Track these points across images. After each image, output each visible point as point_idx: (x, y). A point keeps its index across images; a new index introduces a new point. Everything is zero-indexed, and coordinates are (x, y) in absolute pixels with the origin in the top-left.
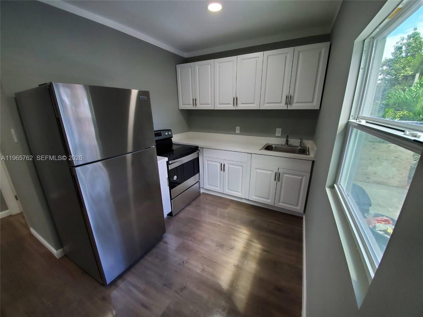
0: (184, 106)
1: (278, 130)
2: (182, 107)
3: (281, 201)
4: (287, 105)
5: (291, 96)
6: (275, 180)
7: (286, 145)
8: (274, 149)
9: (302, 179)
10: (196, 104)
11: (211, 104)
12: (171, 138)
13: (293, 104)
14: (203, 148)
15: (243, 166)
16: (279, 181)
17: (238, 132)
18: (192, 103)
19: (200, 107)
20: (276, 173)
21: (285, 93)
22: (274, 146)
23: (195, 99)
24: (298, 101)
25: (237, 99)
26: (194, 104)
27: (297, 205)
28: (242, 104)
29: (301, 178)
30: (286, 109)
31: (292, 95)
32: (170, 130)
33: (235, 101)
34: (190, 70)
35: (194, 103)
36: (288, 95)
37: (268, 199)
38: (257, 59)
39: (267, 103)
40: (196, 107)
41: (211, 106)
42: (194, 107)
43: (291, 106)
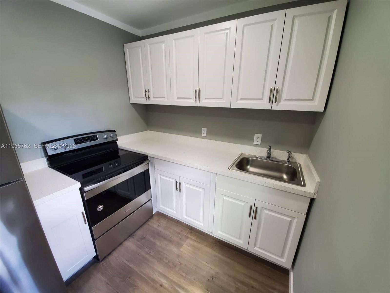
0: (136, 99)
1: (256, 135)
2: (134, 100)
3: (258, 245)
4: (271, 102)
5: (277, 90)
6: (250, 217)
7: (267, 159)
8: (250, 162)
9: (291, 223)
10: (149, 98)
11: (167, 98)
12: (117, 142)
13: (280, 102)
14: (154, 158)
15: (204, 189)
16: (255, 219)
17: (204, 134)
18: (144, 96)
19: (153, 101)
20: (251, 206)
21: (269, 85)
22: (250, 158)
23: (147, 91)
24: (288, 98)
25: (199, 91)
26: (146, 98)
27: (282, 256)
28: (206, 98)
29: (291, 219)
30: (270, 109)
31: (280, 88)
32: (114, 131)
33: (198, 94)
34: (140, 50)
35: (147, 96)
36: (273, 88)
37: (239, 238)
38: (228, 31)
39: (241, 99)
40: (149, 101)
41: (167, 100)
42: (146, 101)
43: (277, 105)
